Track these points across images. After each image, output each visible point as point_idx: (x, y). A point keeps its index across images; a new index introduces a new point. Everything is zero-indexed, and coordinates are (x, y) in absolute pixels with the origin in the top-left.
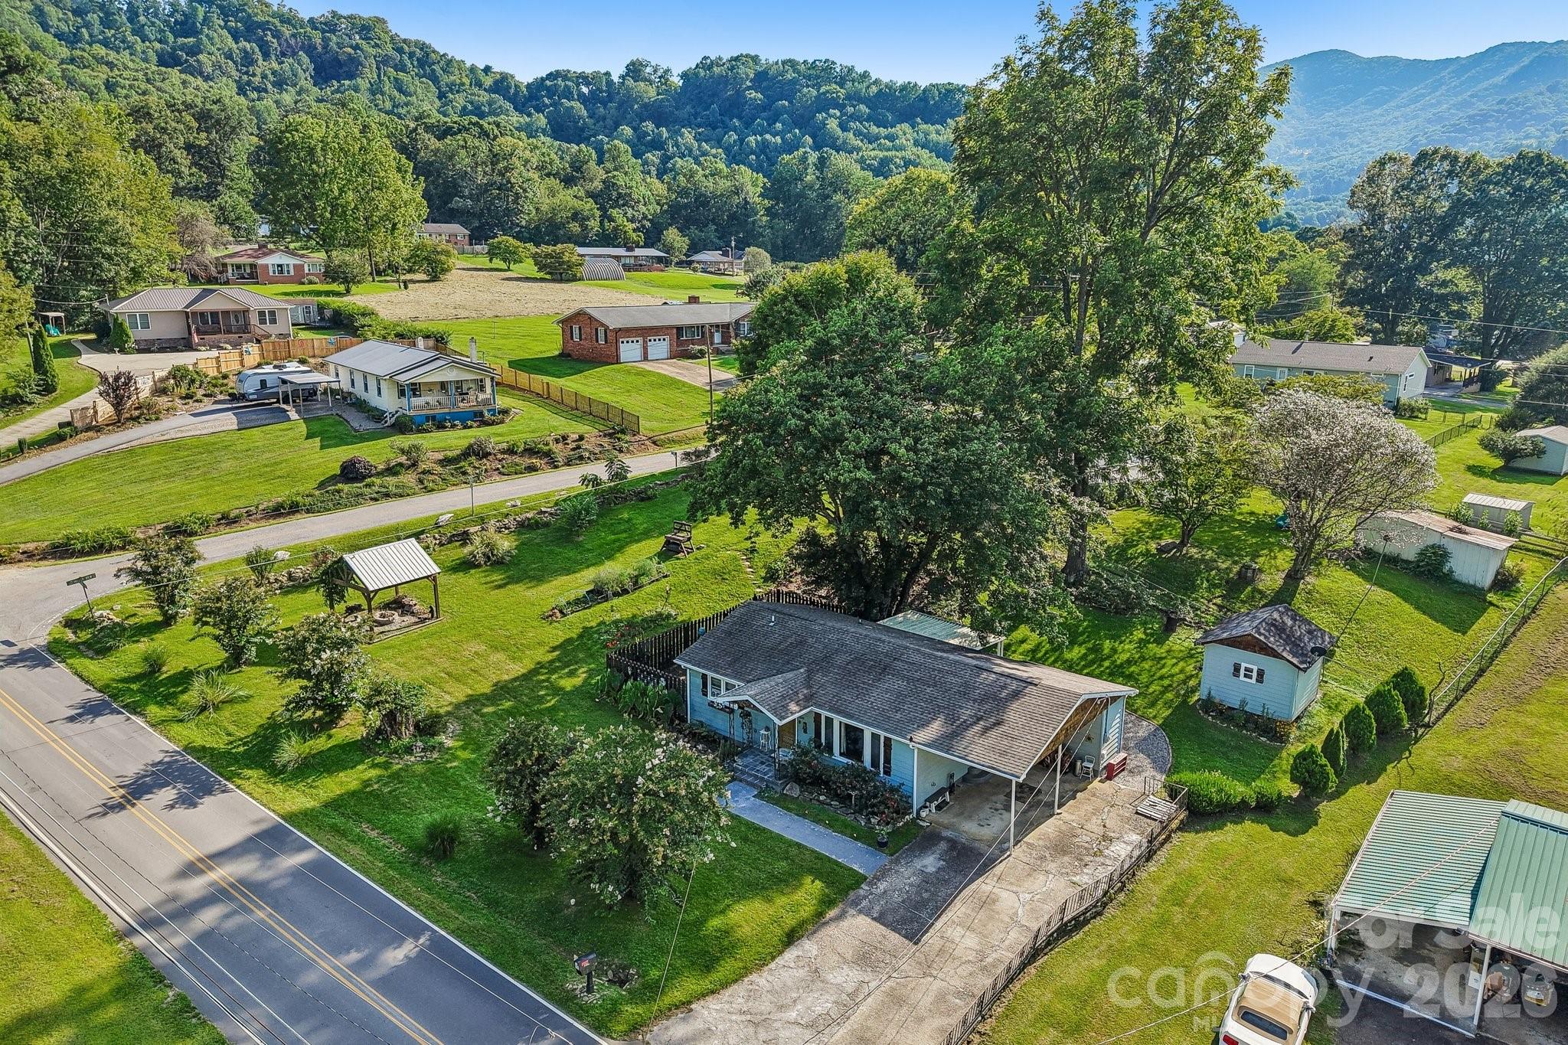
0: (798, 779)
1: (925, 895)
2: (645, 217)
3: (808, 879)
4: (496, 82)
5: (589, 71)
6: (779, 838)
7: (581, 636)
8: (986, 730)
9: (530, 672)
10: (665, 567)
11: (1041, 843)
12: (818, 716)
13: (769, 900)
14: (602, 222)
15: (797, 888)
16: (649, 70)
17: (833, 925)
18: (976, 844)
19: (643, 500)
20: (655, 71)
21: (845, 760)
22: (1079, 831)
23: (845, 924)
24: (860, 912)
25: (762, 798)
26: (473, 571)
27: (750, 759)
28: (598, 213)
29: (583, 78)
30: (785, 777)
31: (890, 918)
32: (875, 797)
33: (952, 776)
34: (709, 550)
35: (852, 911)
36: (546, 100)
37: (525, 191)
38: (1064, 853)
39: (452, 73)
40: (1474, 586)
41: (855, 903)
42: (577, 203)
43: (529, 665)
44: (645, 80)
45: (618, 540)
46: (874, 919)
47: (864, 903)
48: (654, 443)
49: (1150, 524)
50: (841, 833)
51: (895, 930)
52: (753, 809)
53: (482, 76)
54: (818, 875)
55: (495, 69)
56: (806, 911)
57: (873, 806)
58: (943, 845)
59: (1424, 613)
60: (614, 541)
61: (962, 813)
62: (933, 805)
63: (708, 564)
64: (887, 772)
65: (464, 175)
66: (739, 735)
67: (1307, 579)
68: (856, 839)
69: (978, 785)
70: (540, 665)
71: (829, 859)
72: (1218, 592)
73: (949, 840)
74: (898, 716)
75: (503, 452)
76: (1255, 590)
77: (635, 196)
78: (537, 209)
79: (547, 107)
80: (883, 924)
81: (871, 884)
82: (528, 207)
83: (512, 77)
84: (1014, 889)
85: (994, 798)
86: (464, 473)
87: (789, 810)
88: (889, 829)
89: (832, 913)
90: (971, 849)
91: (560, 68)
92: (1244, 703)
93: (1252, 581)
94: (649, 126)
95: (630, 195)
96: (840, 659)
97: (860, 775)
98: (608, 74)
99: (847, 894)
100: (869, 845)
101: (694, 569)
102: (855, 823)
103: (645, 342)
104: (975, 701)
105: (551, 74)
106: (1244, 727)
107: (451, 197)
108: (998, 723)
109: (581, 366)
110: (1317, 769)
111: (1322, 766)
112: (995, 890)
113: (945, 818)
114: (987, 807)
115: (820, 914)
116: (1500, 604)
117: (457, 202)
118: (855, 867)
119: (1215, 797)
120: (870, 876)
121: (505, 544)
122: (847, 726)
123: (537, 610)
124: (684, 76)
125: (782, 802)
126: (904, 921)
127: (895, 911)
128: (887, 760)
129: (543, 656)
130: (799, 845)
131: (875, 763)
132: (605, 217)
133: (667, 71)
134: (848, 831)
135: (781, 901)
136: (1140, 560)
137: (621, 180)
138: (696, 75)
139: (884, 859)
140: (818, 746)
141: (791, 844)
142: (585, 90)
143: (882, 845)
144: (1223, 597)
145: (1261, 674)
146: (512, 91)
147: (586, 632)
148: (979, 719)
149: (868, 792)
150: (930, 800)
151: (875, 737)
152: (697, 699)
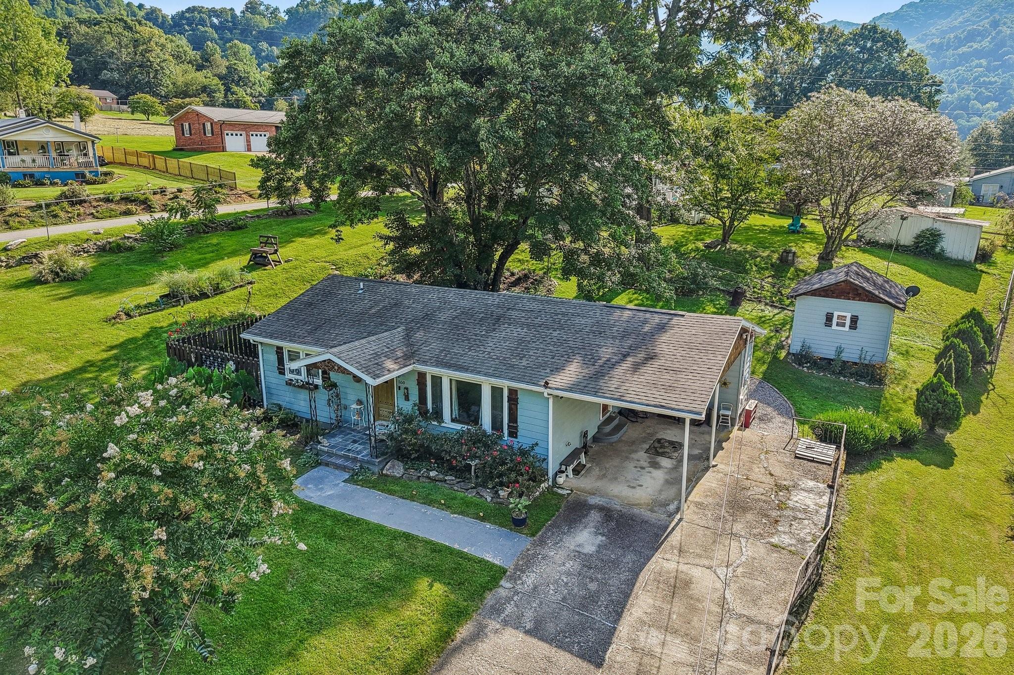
0: (400, 454)
1: (593, 586)
2: (261, 95)
3: (423, 584)
4: (147, 14)
5: (218, 7)
6: (379, 530)
7: (147, 336)
8: (636, 367)
9: (74, 371)
10: (249, 276)
11: (710, 500)
12: (422, 376)
13: (366, 624)
14: (226, 95)
15: (407, 598)
16: (262, 7)
17: (468, 650)
18: (636, 511)
19: (233, 229)
20: (267, 9)
21: (458, 427)
22: (747, 483)
23: (485, 647)
24: (506, 623)
25: (356, 482)
26: (37, 287)
27: (338, 439)
28: (222, 88)
29: (213, 12)
30: (383, 454)
31: (551, 628)
32: (503, 463)
33: (585, 435)
34: (297, 262)
35: (493, 624)
36: (187, 28)
37: (162, 68)
38: (745, 509)
39: (113, 7)
40: (963, 260)
41: (496, 611)
42: (206, 82)
43: (75, 362)
44: (260, 14)
45: (205, 258)
46: (528, 632)
47: (509, 609)
48: (251, 196)
49: (691, 233)
50: (461, 513)
51: (561, 646)
52: (342, 497)
53: (137, 10)
54: (435, 573)
55: (148, 7)
56: (425, 635)
57: (501, 475)
58: (595, 517)
59: (937, 280)
60: (200, 260)
61: (604, 476)
62: (570, 468)
63: (296, 273)
64: (513, 433)
65: (111, 55)
66: (325, 414)
67: (836, 259)
68: (483, 519)
69: (611, 444)
70: (91, 363)
71: (451, 551)
72: (767, 273)
73: (601, 509)
74: (524, 362)
75: (100, 200)
76: (797, 270)
77: (252, 79)
78: (174, 84)
79: (187, 31)
80: (541, 639)
81: (514, 579)
82: (167, 81)
83: (160, 10)
84: (706, 562)
85: (634, 456)
86: (55, 216)
87: (391, 493)
88: (524, 501)
89: (464, 631)
90: (632, 518)
91: (196, 5)
92: (839, 351)
93: (792, 263)
94: (264, 45)
95: (248, 78)
96: (443, 316)
97: (480, 440)
98: (232, 9)
99: (482, 597)
100: (501, 525)
101: (282, 276)
102: (477, 500)
103: (248, 136)
104: (614, 338)
105: (189, 8)
106: (840, 373)
107: (101, 70)
108: (651, 357)
109: (189, 153)
110: (949, 399)
111: (952, 395)
112: (682, 567)
113: (585, 483)
114: (630, 466)
115: (446, 636)
116: (989, 271)
117: (106, 75)
118: (488, 557)
119: (871, 434)
120: (510, 566)
121: (80, 263)
122: (460, 383)
123: (101, 315)
124: (288, 12)
125: (382, 484)
126: (573, 630)
127: (556, 616)
128: (513, 418)
129: (96, 354)
130: (407, 537)
131: (497, 424)
132: (228, 90)
133: (277, 9)
134: (472, 511)
135: (384, 622)
136: (693, 254)
137: (240, 67)
138: (297, 11)
139: (523, 542)
140: (424, 413)
141: (397, 535)
142: (215, 20)
143: (518, 524)
144: (773, 277)
145: (854, 320)
146: (160, 20)
147: (154, 332)
148: (625, 356)
149: (494, 459)
150: (566, 462)
151: (496, 392)
152: (274, 381)
